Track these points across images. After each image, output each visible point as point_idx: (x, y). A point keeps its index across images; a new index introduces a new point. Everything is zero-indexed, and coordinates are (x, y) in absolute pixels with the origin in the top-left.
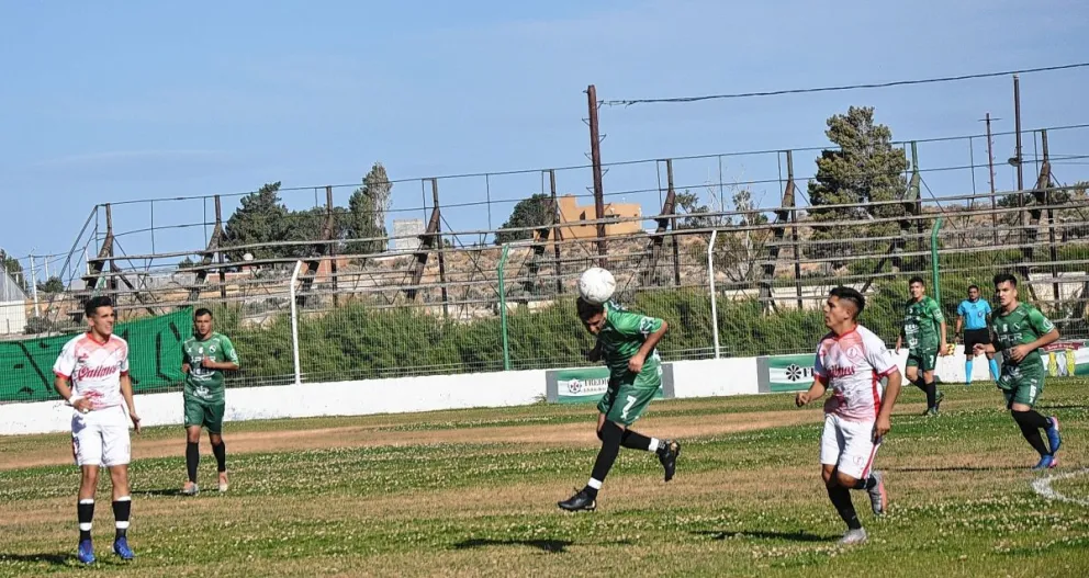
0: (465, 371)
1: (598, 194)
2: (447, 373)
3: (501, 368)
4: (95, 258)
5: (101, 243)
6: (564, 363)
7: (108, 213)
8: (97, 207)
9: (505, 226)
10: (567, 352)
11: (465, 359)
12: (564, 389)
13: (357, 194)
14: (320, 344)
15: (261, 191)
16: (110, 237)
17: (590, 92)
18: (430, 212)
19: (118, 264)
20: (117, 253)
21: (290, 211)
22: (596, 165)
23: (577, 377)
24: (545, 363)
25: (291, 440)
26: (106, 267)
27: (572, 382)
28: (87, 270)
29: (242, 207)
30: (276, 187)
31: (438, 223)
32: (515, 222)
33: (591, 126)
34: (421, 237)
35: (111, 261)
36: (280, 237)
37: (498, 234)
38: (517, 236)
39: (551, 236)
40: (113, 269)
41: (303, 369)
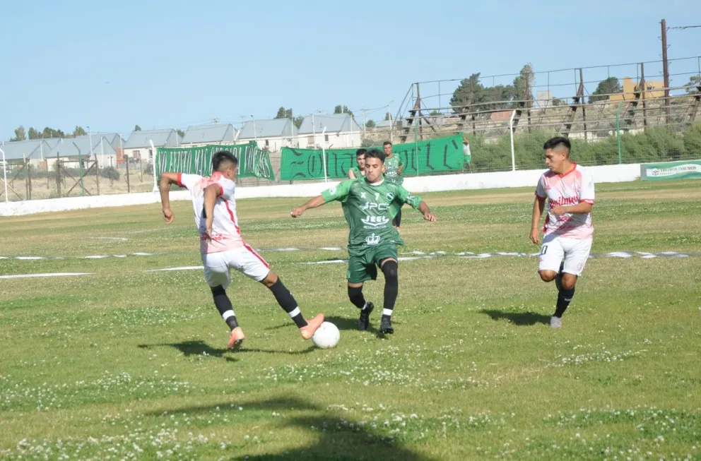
0: (598, 165)
1: (666, 75)
2: (589, 165)
3: (616, 163)
4: (412, 109)
5: (415, 102)
6: (649, 160)
7: (418, 88)
8: (412, 85)
9: (594, 93)
10: (650, 154)
11: (597, 159)
12: (650, 173)
13: (517, 79)
14: (523, 152)
15: (471, 77)
16: (419, 99)
17: (663, 23)
18: (578, 86)
19: (423, 112)
20: (422, 107)
21: (485, 87)
22: (665, 61)
23: (657, 167)
24: (639, 160)
25: (520, 197)
26: (417, 114)
27: (654, 170)
28: (409, 115)
29: (461, 85)
30: (478, 75)
31: (582, 91)
32: (599, 91)
33: (663, 40)
34: (574, 98)
35: (420, 111)
36: (480, 100)
37: (590, 98)
38: (600, 99)
39: (641, 97)
40: (420, 115)
41: (516, 164)
